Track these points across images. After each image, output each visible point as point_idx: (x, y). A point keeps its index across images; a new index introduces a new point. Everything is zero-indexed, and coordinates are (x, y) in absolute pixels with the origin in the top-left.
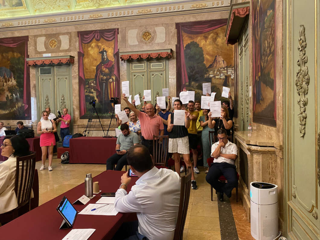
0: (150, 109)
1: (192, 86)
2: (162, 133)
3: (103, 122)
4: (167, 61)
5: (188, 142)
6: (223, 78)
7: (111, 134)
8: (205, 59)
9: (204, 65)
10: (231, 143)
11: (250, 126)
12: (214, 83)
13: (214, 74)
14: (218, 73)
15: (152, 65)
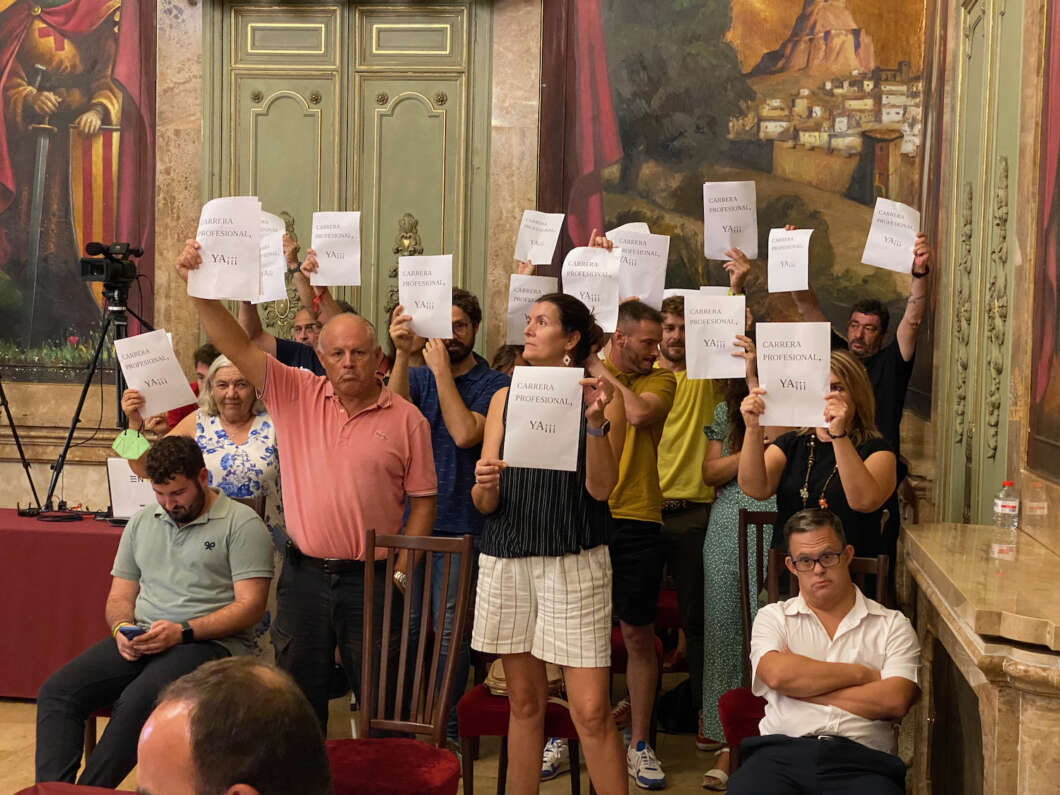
0: (353, 352)
1: (641, 186)
2: (420, 518)
3: (25, 401)
4: (483, 15)
5: (609, 591)
6: (850, 147)
7: (79, 489)
8: (734, 13)
9: (729, 54)
10: (876, 608)
11: (1008, 496)
12: (786, 180)
13: (789, 118)
14: (818, 111)
15: (379, 31)
